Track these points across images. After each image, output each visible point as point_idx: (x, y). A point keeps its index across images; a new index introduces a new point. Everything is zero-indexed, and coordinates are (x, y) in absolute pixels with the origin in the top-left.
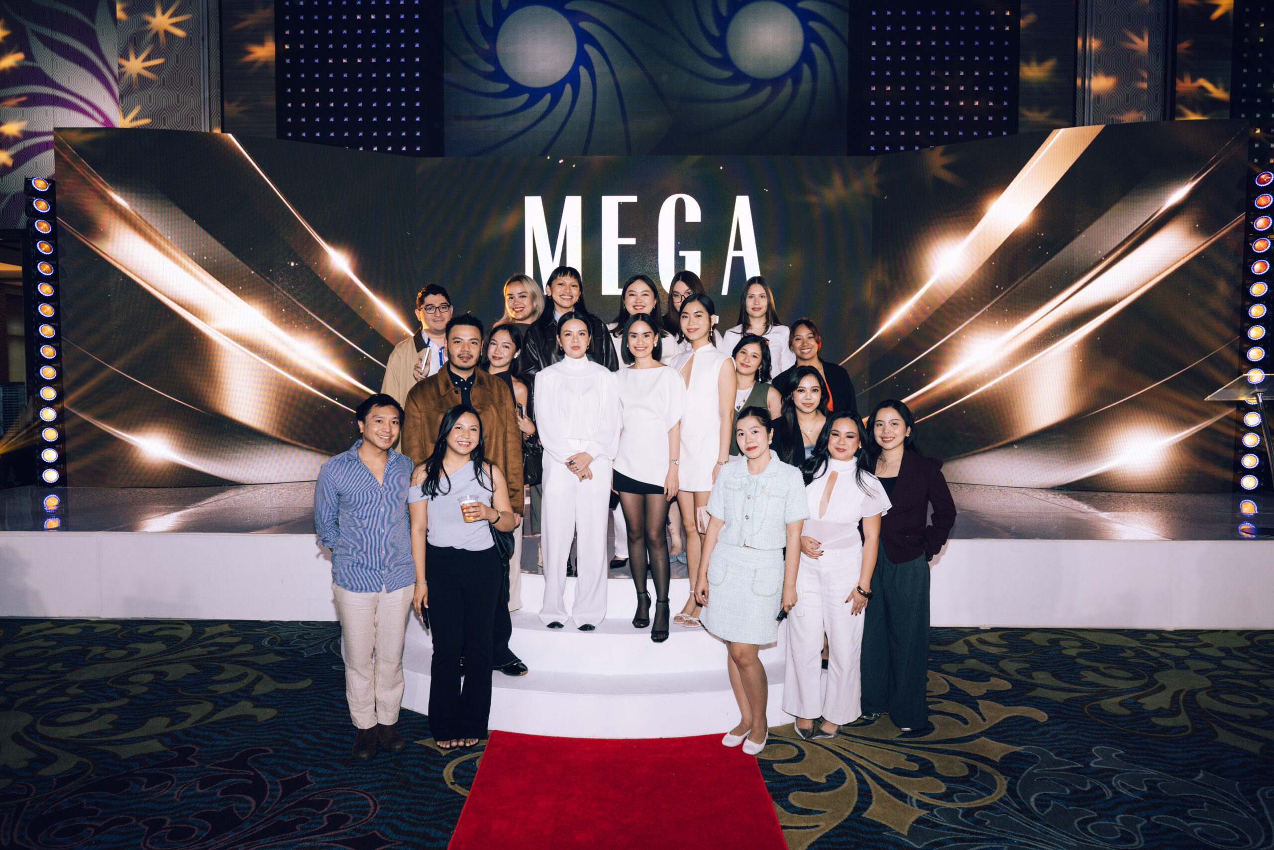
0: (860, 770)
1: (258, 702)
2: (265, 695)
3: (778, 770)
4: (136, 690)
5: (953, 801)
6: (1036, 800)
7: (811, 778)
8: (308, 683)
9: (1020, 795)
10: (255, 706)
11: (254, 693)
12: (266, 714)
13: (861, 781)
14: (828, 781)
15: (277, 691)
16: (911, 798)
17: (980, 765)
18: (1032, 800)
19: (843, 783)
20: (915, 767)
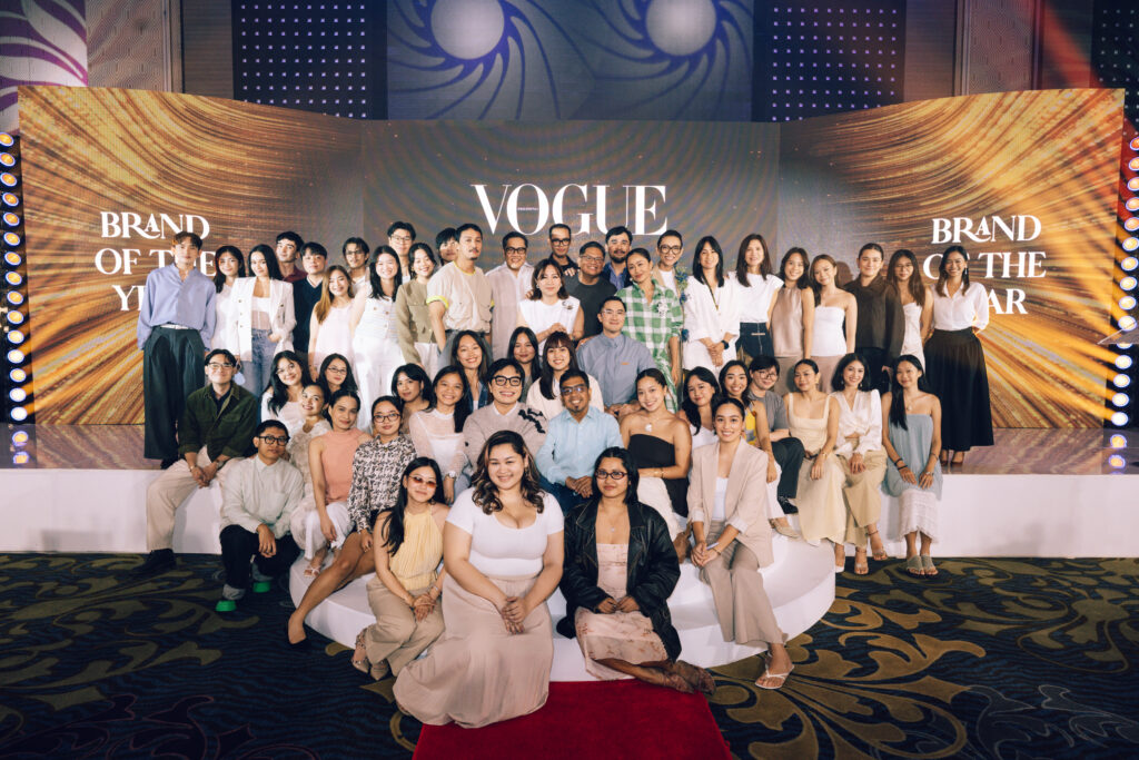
0: (815, 715)
1: (204, 642)
2: (211, 635)
3: (732, 717)
4: (81, 630)
5: (916, 751)
6: (1000, 748)
7: (767, 725)
8: (255, 620)
9: (981, 742)
10: (200, 648)
11: (200, 633)
12: (209, 656)
13: (819, 729)
14: (785, 729)
15: (224, 630)
16: (873, 748)
17: (934, 708)
18: (996, 749)
19: (801, 731)
20: (869, 711)
